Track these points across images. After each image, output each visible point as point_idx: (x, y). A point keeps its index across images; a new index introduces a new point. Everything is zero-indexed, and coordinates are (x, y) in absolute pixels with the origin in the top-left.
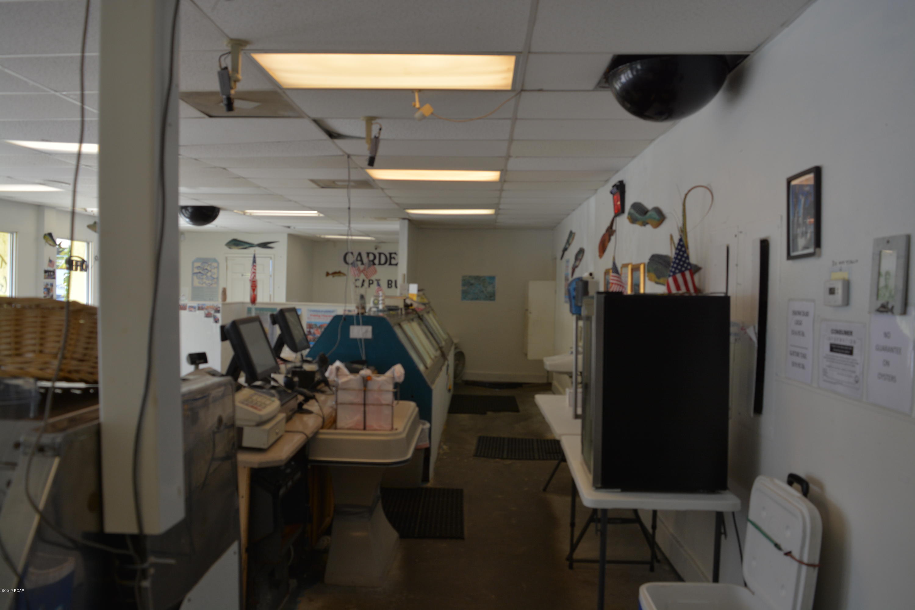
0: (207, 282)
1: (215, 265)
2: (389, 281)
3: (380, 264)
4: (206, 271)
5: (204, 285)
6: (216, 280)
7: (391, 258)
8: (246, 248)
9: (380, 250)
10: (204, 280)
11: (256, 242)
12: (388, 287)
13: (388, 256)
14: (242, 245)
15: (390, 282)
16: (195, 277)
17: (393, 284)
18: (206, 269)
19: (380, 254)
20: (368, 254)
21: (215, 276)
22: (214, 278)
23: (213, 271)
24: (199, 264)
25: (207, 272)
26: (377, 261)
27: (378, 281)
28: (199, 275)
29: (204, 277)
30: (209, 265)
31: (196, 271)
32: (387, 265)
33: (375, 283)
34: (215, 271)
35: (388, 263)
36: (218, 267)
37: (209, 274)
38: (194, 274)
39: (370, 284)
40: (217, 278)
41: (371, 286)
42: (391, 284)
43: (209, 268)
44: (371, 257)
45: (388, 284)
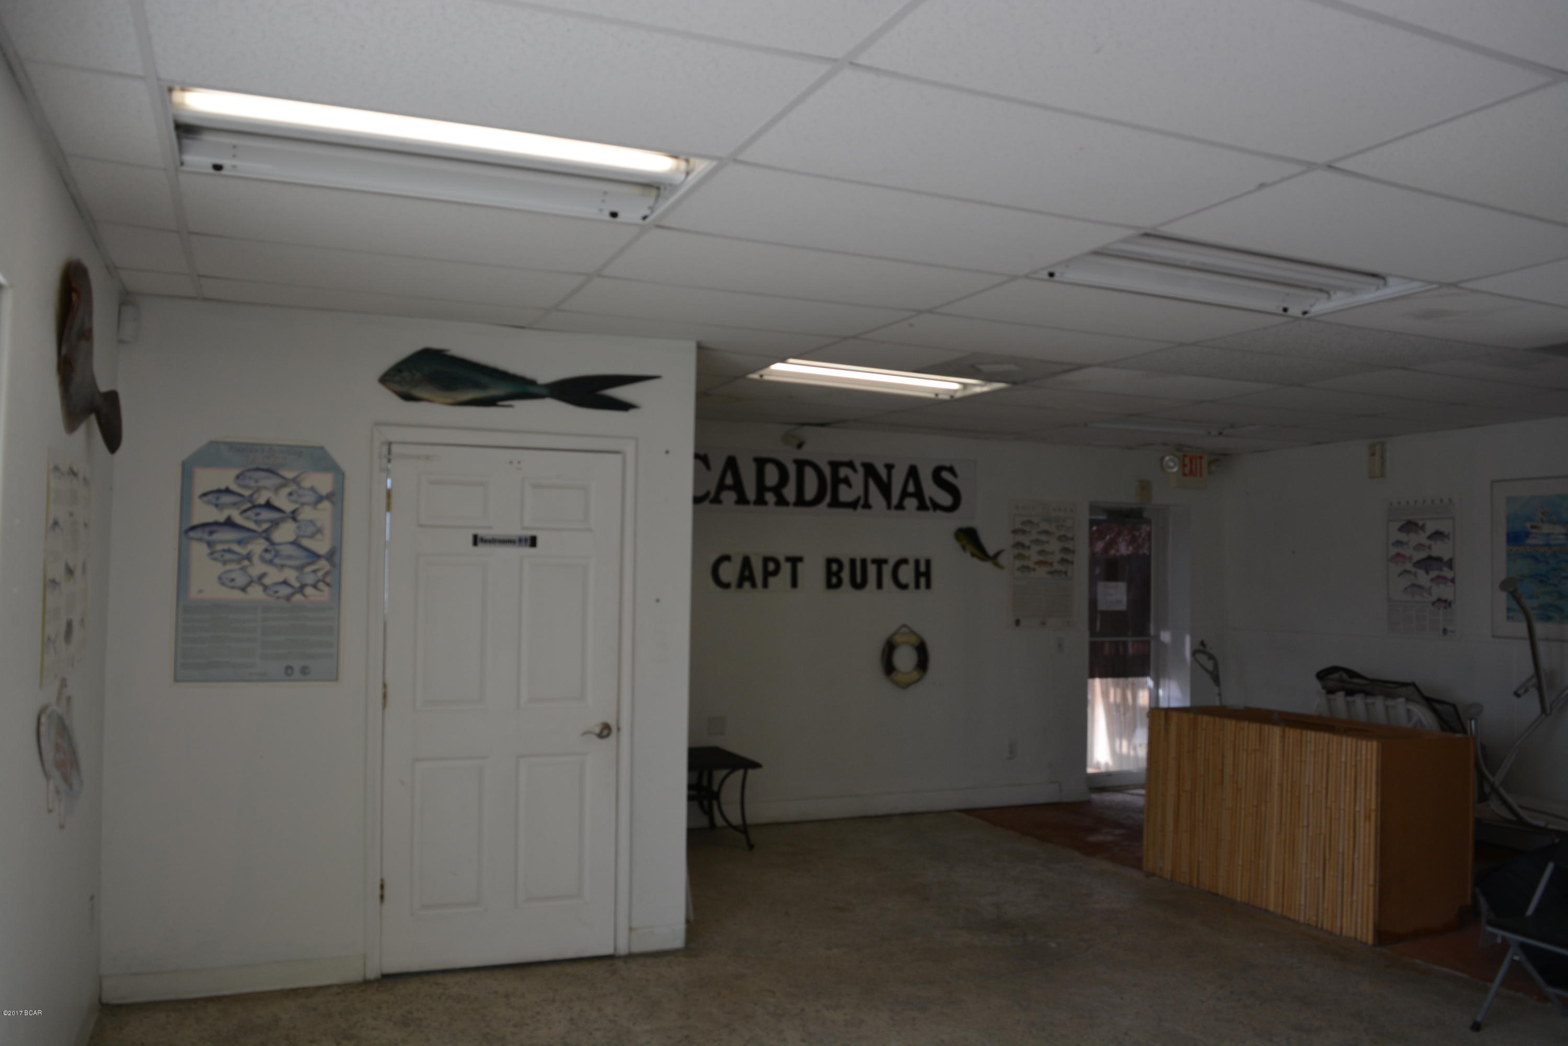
0: (274, 576)
1: (323, 482)
2: (830, 561)
3: (801, 502)
4: (267, 515)
5: (256, 592)
6: (323, 564)
7: (837, 481)
8: (491, 402)
9: (803, 455)
10: (258, 568)
11: (545, 375)
12: (830, 586)
13: (827, 471)
14: (477, 385)
15: (835, 567)
16: (199, 550)
17: (845, 575)
18: (269, 505)
19: (801, 465)
20: (761, 463)
21: (321, 546)
22: (316, 556)
23: (307, 514)
24: (225, 478)
25: (275, 524)
26: (790, 492)
27: (795, 561)
28: (228, 535)
29: (258, 546)
30: (286, 482)
31: (204, 513)
32: (823, 506)
33: (786, 568)
34: (323, 515)
35: (828, 499)
36: (335, 497)
37: (285, 533)
38: (189, 530)
39: (767, 574)
40: (333, 556)
41: (772, 580)
42: (838, 574)
43: (282, 501)
44: (772, 476)
45: (829, 574)
